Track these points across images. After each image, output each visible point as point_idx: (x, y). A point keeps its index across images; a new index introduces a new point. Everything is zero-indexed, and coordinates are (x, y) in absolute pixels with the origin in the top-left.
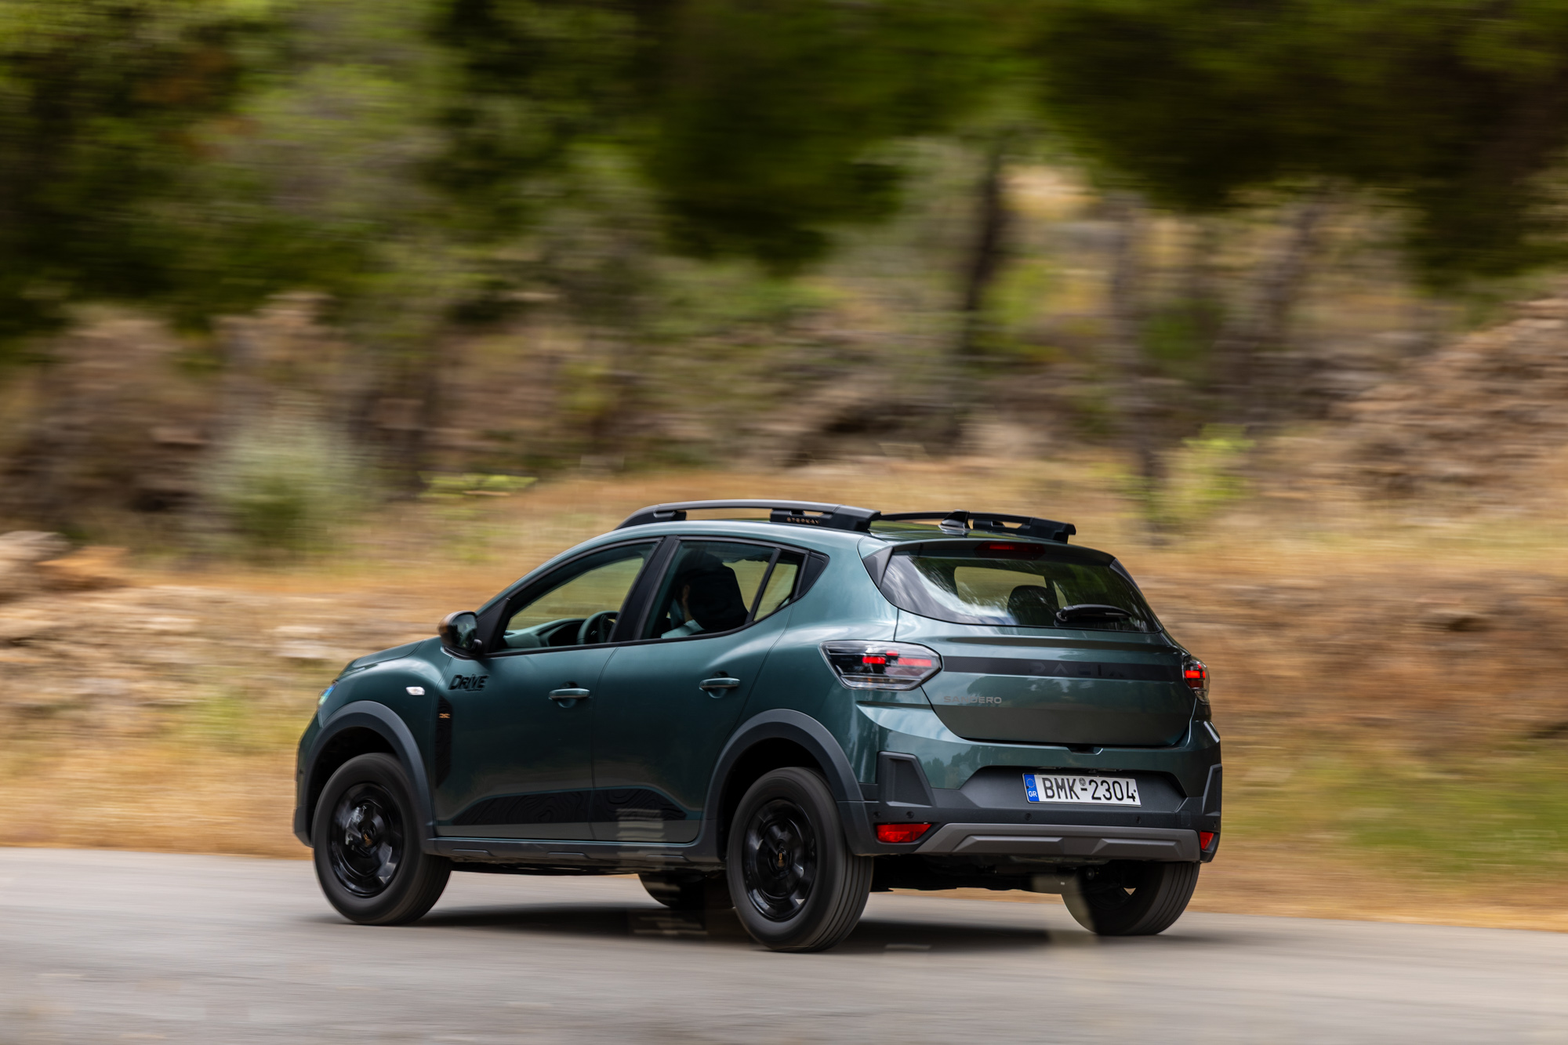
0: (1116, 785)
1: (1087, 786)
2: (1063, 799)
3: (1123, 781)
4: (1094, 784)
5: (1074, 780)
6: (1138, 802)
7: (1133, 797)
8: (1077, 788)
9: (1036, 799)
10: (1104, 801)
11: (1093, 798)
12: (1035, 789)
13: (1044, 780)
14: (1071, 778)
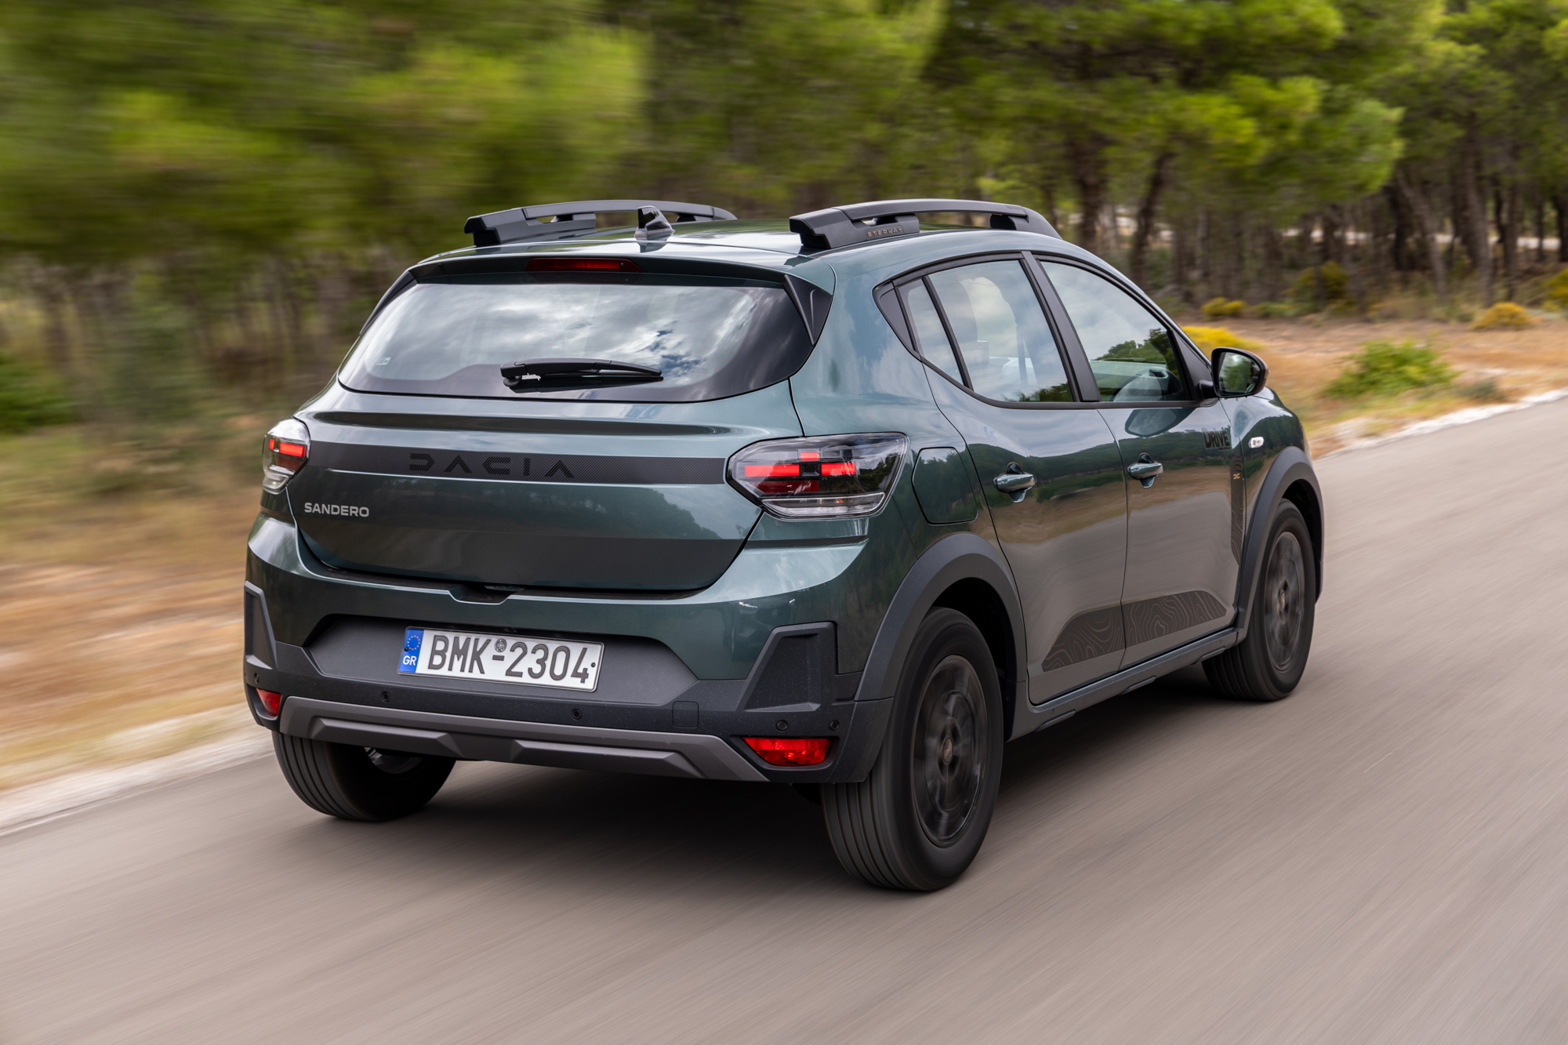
2: (456, 672)
3: (576, 648)
6: (590, 684)
7: (584, 676)
8: (486, 657)
9: (414, 667)
12: (417, 653)
13: (436, 639)
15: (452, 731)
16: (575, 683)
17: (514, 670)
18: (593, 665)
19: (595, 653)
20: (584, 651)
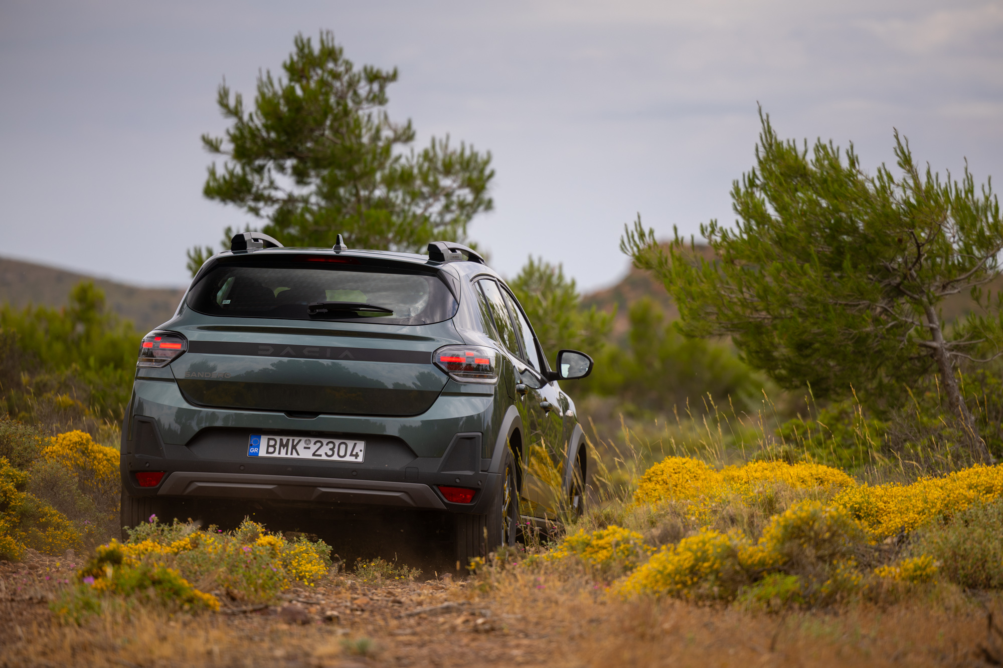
0: (343, 447)
1: (311, 445)
3: (350, 444)
4: (319, 445)
5: (300, 440)
6: (360, 459)
8: (300, 448)
10: (324, 457)
11: (314, 455)
13: (269, 439)
14: (297, 439)
15: (280, 484)
16: (353, 459)
17: (316, 453)
18: (361, 451)
19: (361, 446)
20: (355, 444)
